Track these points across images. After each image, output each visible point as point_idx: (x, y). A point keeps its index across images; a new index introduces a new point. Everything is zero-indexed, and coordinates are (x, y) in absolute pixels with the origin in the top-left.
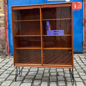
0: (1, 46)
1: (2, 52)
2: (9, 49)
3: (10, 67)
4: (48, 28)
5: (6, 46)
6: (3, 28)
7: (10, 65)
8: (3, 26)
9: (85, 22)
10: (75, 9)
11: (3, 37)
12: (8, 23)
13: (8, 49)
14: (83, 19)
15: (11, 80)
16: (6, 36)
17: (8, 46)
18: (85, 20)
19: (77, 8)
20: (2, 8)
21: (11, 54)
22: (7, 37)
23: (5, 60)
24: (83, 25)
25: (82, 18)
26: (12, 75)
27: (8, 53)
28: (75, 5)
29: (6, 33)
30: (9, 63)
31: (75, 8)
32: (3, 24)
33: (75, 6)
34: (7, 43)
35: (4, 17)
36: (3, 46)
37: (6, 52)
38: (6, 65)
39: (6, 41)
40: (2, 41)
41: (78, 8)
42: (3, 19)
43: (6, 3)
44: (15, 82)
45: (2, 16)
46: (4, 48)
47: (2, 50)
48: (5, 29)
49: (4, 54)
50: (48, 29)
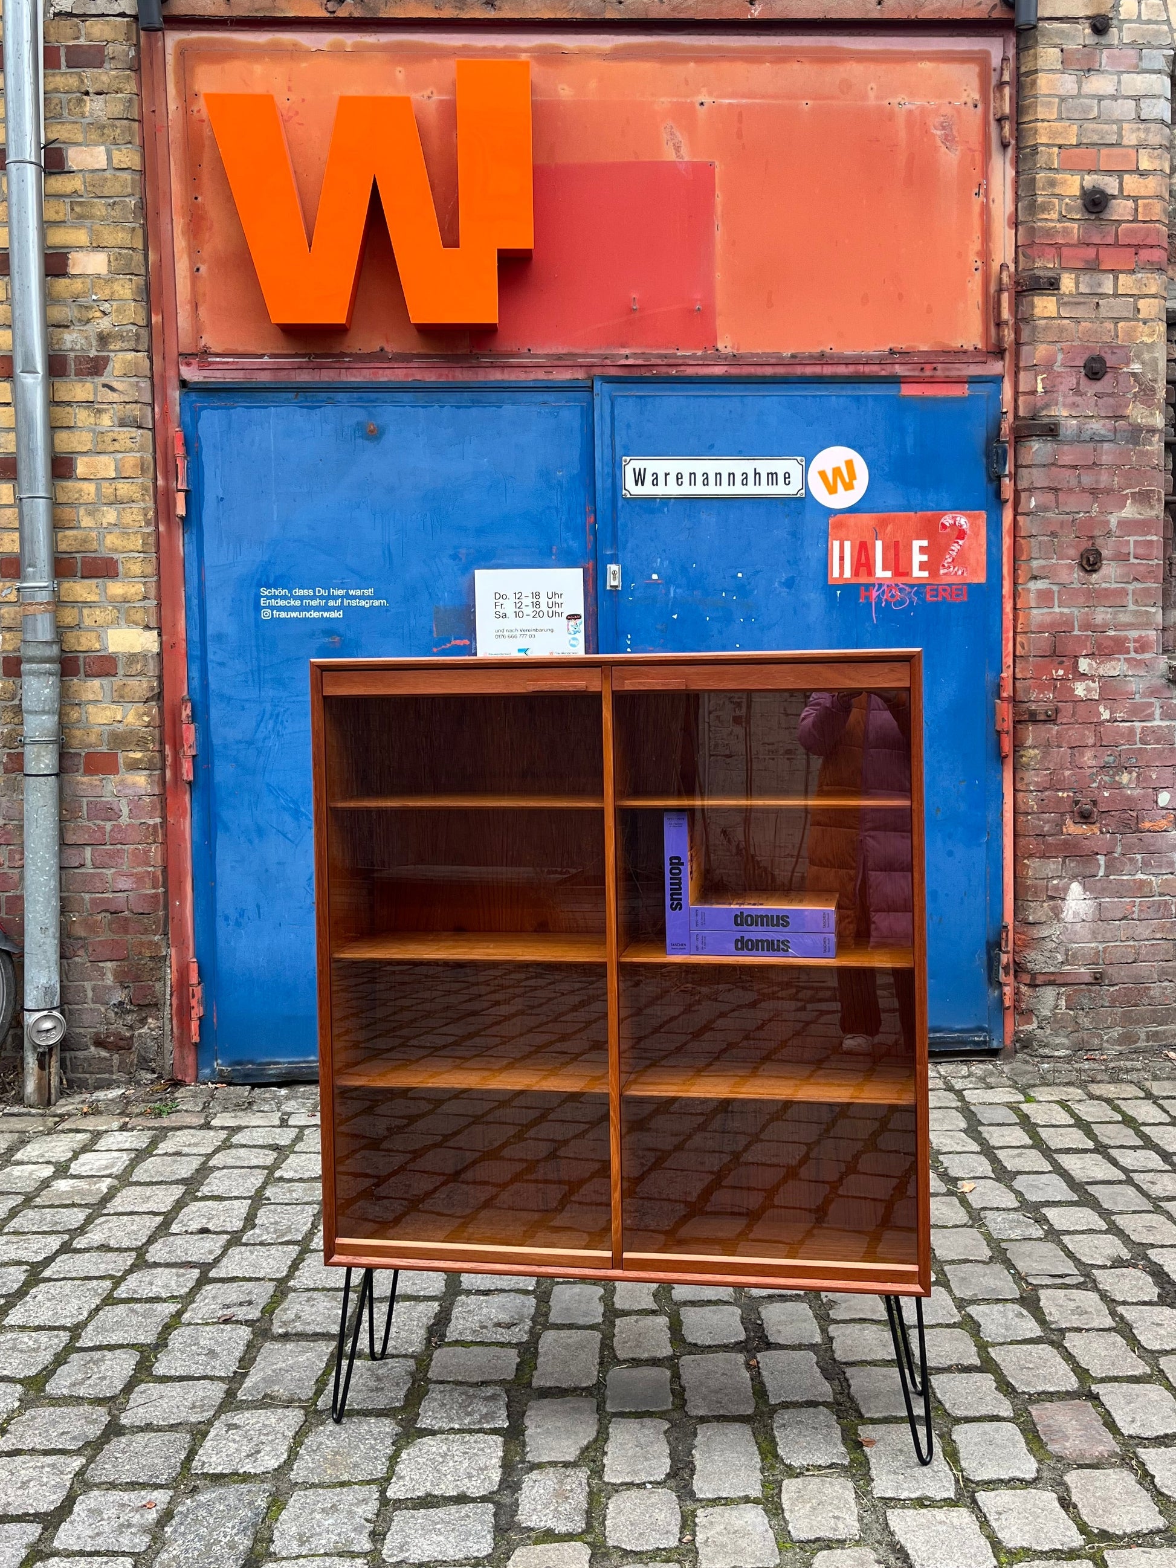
0: (109, 980)
1: (121, 1045)
2: (197, 1012)
3: (235, 1239)
4: (676, 877)
5: (170, 975)
6: (140, 781)
7: (233, 1216)
8: (134, 766)
9: (1016, 723)
10: (920, 587)
11: (139, 879)
12: (190, 733)
13: (183, 1012)
14: (999, 687)
15: (289, 1404)
16: (168, 874)
17: (194, 979)
18: (1014, 700)
19: (934, 573)
20: (136, 569)
21: (218, 1064)
22: (181, 883)
23: (163, 1147)
24: (1001, 759)
25: (990, 676)
26: (285, 1337)
27: (190, 1060)
28: (917, 544)
29: (166, 834)
30: (214, 1185)
31: (917, 573)
32: (141, 743)
33: (918, 558)
34: (181, 946)
35: (152, 669)
36: (137, 979)
37: (168, 1046)
38: (194, 1215)
39: (168, 925)
40: (124, 926)
41: (951, 574)
42: (141, 686)
43: (181, 510)
44: (331, 1426)
45: (132, 658)
46: (147, 1006)
47: (118, 1026)
48: (164, 799)
49: (144, 1063)
50: (677, 891)
